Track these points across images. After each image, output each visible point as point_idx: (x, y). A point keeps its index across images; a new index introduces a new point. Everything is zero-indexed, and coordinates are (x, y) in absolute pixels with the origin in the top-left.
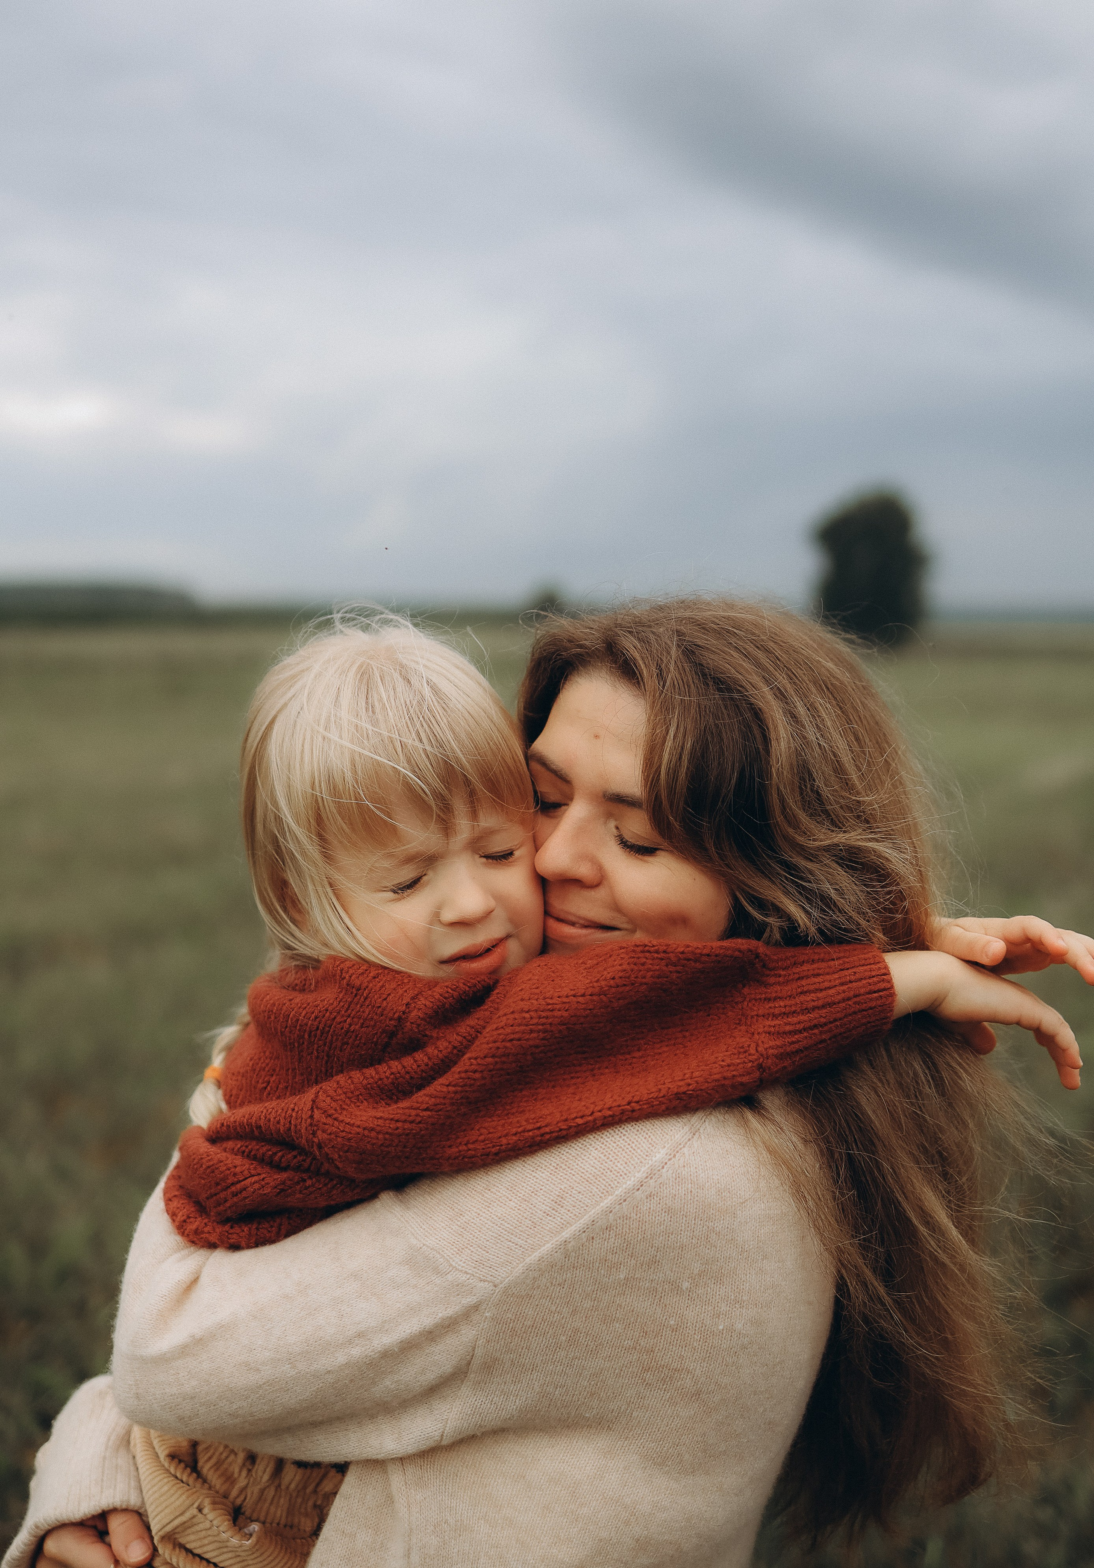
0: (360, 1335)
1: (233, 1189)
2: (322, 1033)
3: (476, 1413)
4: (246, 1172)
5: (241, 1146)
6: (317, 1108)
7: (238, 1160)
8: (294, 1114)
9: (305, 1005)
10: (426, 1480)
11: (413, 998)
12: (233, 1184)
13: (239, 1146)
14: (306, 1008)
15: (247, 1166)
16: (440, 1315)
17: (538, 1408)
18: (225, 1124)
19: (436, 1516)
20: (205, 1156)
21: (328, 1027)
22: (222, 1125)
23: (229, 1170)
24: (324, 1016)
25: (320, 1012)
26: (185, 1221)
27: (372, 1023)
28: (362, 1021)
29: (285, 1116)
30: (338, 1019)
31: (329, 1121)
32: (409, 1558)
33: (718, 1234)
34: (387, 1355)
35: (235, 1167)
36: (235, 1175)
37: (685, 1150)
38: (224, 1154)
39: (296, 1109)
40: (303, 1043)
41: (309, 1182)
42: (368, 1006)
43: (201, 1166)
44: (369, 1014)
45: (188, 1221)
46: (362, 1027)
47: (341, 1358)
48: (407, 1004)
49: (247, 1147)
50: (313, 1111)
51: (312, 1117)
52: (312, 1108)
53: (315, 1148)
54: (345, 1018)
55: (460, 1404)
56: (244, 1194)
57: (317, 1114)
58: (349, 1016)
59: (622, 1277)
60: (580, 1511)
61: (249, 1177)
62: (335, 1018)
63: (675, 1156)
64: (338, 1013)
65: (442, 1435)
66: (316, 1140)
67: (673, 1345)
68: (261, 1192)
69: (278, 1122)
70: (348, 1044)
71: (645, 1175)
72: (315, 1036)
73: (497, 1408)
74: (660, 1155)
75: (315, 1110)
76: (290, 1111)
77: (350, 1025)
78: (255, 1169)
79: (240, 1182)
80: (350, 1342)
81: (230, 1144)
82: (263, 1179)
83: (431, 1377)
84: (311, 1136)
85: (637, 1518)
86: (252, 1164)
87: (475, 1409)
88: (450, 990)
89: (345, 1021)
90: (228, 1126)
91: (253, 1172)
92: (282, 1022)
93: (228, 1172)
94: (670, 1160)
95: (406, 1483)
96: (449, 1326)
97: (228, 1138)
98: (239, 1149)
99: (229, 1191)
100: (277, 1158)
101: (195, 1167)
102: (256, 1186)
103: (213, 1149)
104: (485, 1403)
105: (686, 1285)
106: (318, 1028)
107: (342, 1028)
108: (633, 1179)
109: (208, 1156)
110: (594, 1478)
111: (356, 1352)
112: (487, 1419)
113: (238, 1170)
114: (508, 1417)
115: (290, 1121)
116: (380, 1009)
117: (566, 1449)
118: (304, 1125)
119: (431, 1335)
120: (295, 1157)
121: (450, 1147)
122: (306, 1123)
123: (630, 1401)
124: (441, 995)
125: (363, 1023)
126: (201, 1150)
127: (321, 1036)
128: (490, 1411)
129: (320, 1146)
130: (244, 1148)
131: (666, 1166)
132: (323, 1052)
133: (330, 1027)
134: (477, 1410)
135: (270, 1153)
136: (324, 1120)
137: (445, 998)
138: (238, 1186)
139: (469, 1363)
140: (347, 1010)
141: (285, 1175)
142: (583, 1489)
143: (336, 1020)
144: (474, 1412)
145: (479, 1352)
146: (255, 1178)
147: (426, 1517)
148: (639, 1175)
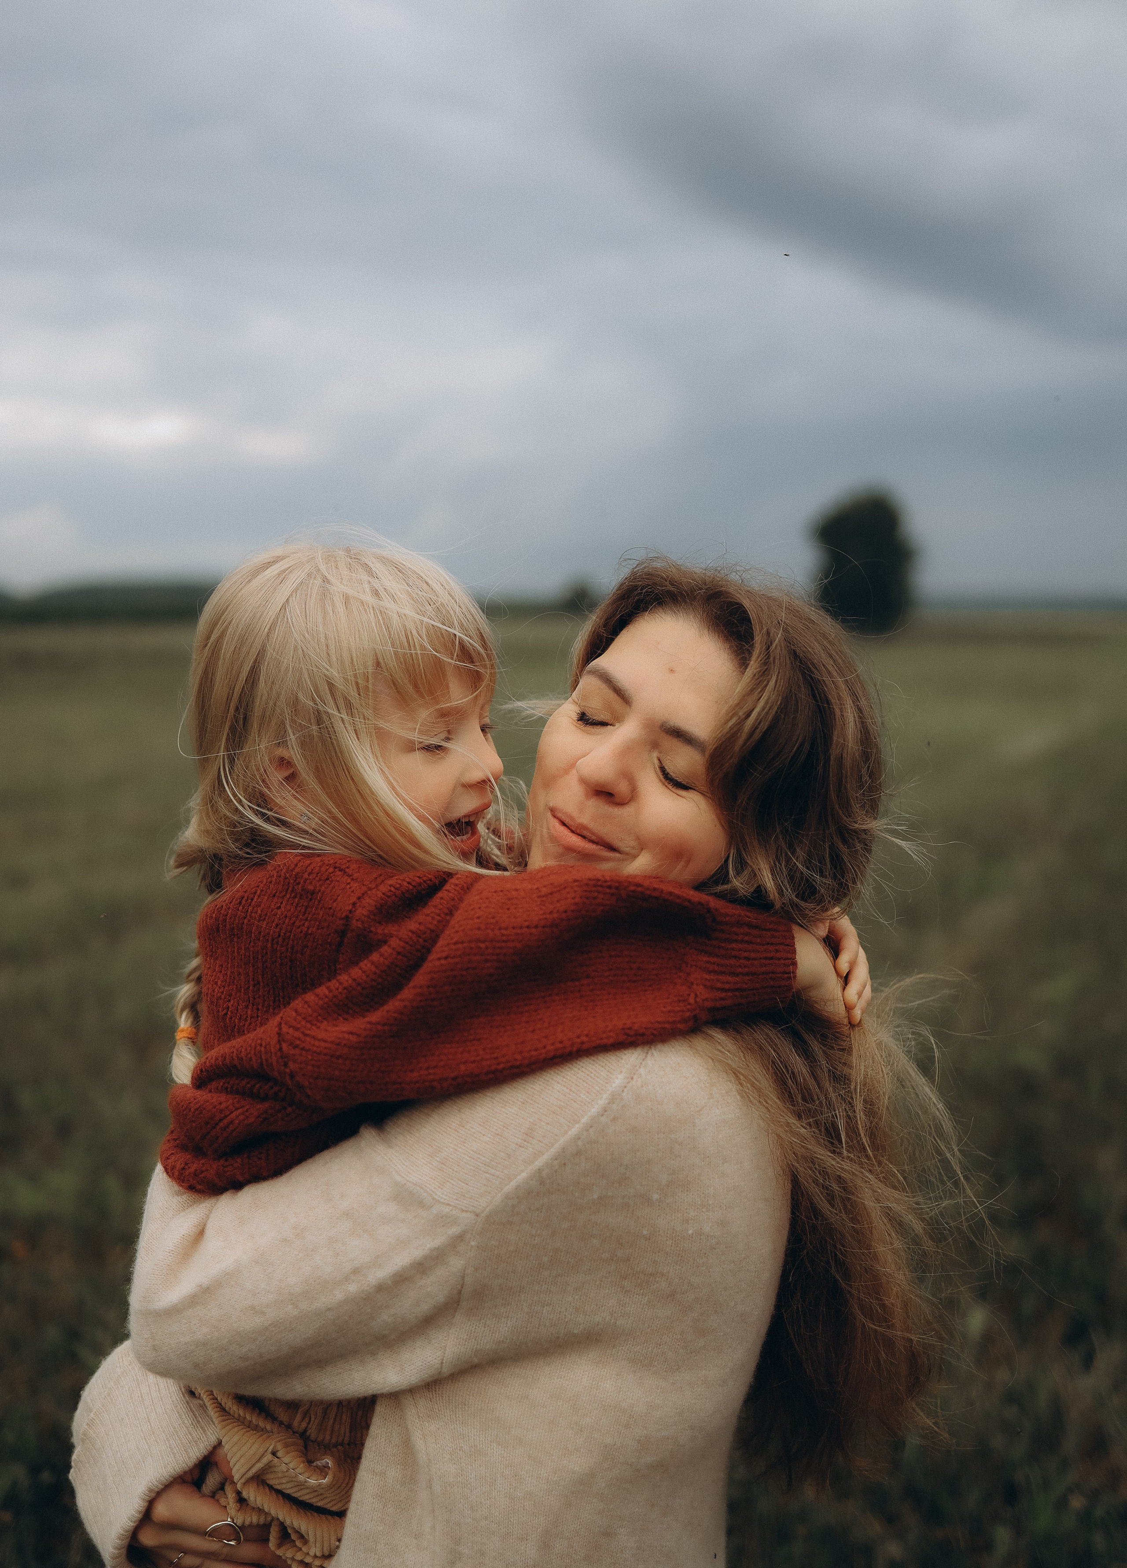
0: (356, 1271)
1: (221, 1124)
2: (284, 939)
3: (472, 1337)
4: (231, 1107)
5: (224, 1083)
6: (284, 1041)
7: (223, 1097)
8: (263, 1049)
9: (264, 917)
10: (437, 1411)
11: (359, 898)
12: (221, 1120)
13: (221, 1084)
14: (265, 918)
15: (231, 1101)
16: (428, 1246)
17: (528, 1329)
18: (204, 1070)
19: (451, 1444)
20: (192, 1100)
21: (289, 932)
22: (201, 1071)
23: (215, 1107)
24: (284, 922)
25: (280, 920)
26: (183, 1169)
27: (326, 924)
28: (317, 923)
29: (255, 1053)
30: (297, 923)
31: (297, 1051)
32: (431, 1488)
33: (681, 1144)
34: (380, 1288)
35: (220, 1104)
36: (221, 1111)
37: (642, 1071)
38: (209, 1095)
39: (264, 1044)
40: (267, 953)
41: (289, 1110)
42: (322, 908)
43: (190, 1110)
44: (323, 916)
45: (186, 1167)
46: (318, 929)
47: (339, 1295)
48: (354, 904)
49: (229, 1083)
50: (280, 1044)
51: (281, 1049)
52: (279, 1041)
53: (287, 1078)
54: (303, 922)
55: (456, 1331)
56: (231, 1127)
57: (285, 1046)
58: (306, 920)
59: (595, 1197)
60: (583, 1421)
61: (234, 1111)
62: (294, 923)
63: (632, 1079)
64: (297, 917)
65: (442, 1363)
66: (288, 1070)
67: (647, 1252)
68: (246, 1122)
69: (251, 1059)
70: (308, 947)
71: (607, 1101)
72: (277, 943)
73: (490, 1331)
74: (618, 1080)
75: (282, 1042)
76: (258, 1047)
77: (308, 928)
78: (238, 1102)
79: (226, 1117)
80: (347, 1279)
81: (214, 1085)
82: (247, 1110)
83: (425, 1308)
84: (283, 1068)
85: (635, 1419)
86: (236, 1098)
87: (471, 1333)
88: (392, 889)
89: (303, 925)
90: (207, 1071)
91: (237, 1106)
92: (246, 939)
93: (215, 1110)
94: (628, 1083)
95: (419, 1416)
96: (436, 1258)
97: (211, 1080)
98: (222, 1087)
99: (218, 1128)
100: (255, 1090)
101: (185, 1112)
102: (241, 1117)
103: (198, 1093)
104: (479, 1327)
105: (655, 1197)
106: (279, 936)
107: (302, 932)
108: (596, 1106)
109: (195, 1099)
110: (591, 1388)
111: (353, 1288)
112: (482, 1342)
113: (223, 1106)
114: (501, 1339)
115: (261, 1056)
116: (331, 911)
117: (562, 1365)
118: (274, 1058)
119: (422, 1267)
120: (271, 1088)
121: (412, 1071)
122: (276, 1056)
123: (613, 1311)
124: (383, 894)
125: (319, 926)
126: (188, 1096)
127: (283, 942)
128: (484, 1334)
129: (292, 1076)
130: (226, 1084)
131: (625, 1090)
132: (286, 957)
133: (290, 932)
134: (472, 1334)
135: (249, 1086)
136: (292, 1052)
137: (387, 896)
138: (225, 1121)
139: (460, 1292)
140: (305, 913)
141: (266, 1105)
142: (582, 1400)
143: (295, 924)
144: (470, 1337)
145: (468, 1280)
146: (240, 1111)
147: (441, 1446)
148: (602, 1102)
